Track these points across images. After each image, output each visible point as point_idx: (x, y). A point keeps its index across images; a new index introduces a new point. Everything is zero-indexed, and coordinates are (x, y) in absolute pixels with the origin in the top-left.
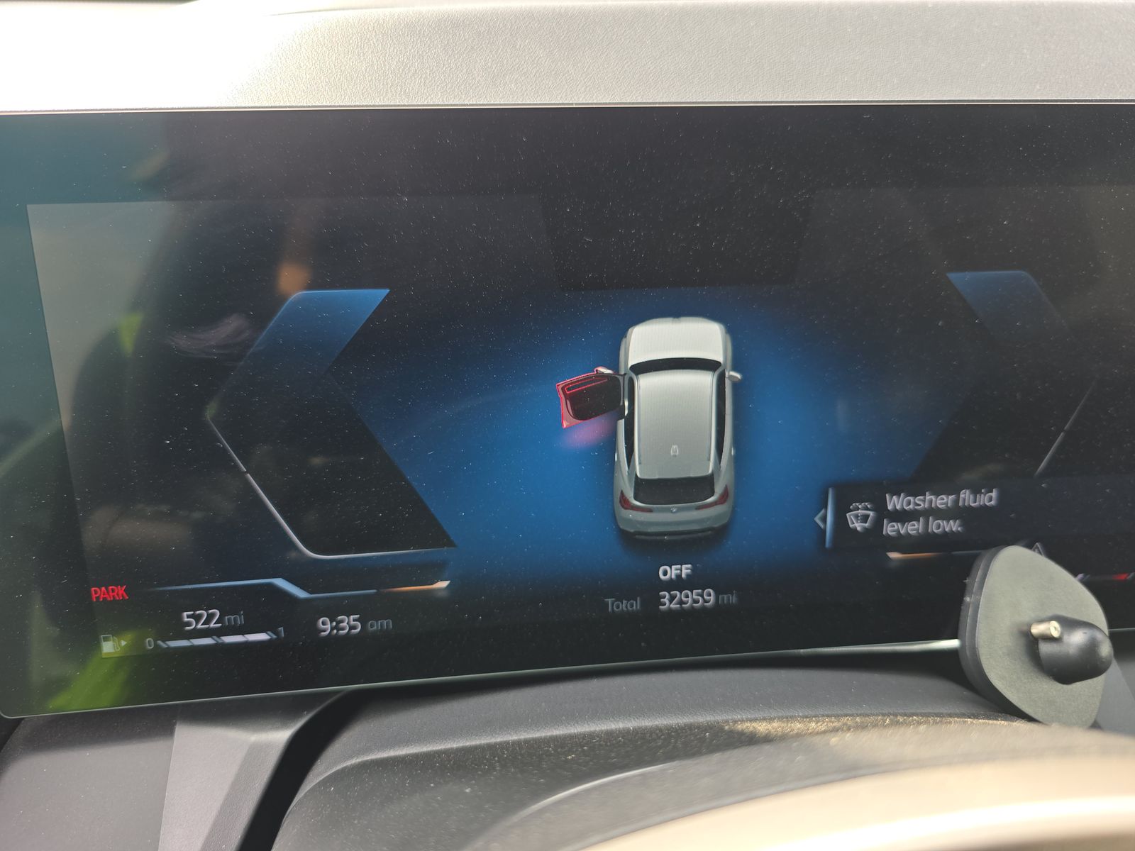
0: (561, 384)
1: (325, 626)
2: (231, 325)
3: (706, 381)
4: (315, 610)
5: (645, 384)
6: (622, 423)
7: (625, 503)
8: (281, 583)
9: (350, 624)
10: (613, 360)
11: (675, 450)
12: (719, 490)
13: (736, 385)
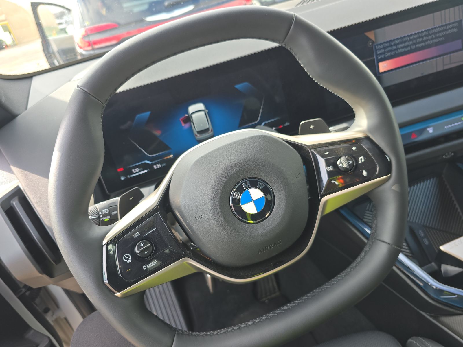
0: (180, 119)
1: (155, 167)
2: (129, 123)
3: (203, 113)
4: (152, 165)
5: (194, 116)
6: (192, 123)
7: (196, 136)
8: (147, 162)
9: (159, 166)
10: (187, 113)
11: (201, 125)
12: (210, 129)
13: (208, 113)
